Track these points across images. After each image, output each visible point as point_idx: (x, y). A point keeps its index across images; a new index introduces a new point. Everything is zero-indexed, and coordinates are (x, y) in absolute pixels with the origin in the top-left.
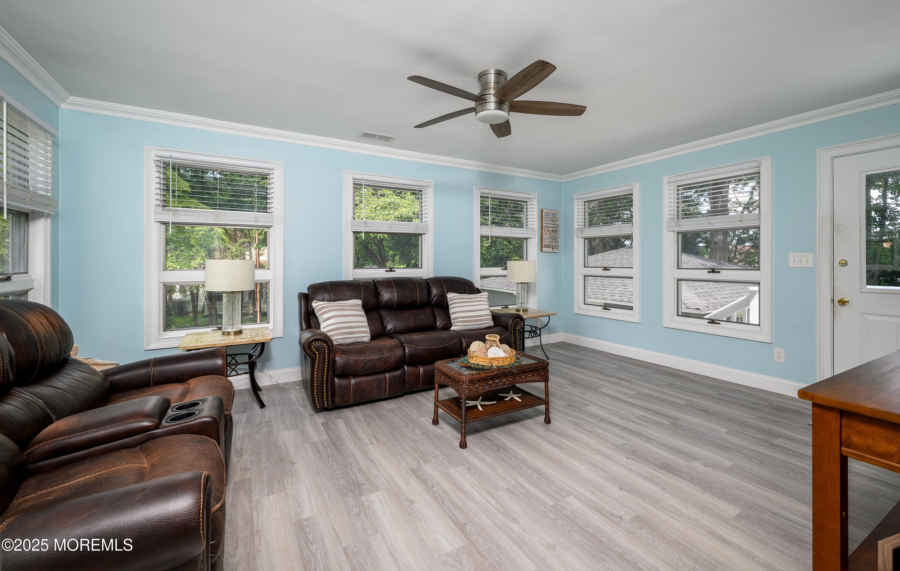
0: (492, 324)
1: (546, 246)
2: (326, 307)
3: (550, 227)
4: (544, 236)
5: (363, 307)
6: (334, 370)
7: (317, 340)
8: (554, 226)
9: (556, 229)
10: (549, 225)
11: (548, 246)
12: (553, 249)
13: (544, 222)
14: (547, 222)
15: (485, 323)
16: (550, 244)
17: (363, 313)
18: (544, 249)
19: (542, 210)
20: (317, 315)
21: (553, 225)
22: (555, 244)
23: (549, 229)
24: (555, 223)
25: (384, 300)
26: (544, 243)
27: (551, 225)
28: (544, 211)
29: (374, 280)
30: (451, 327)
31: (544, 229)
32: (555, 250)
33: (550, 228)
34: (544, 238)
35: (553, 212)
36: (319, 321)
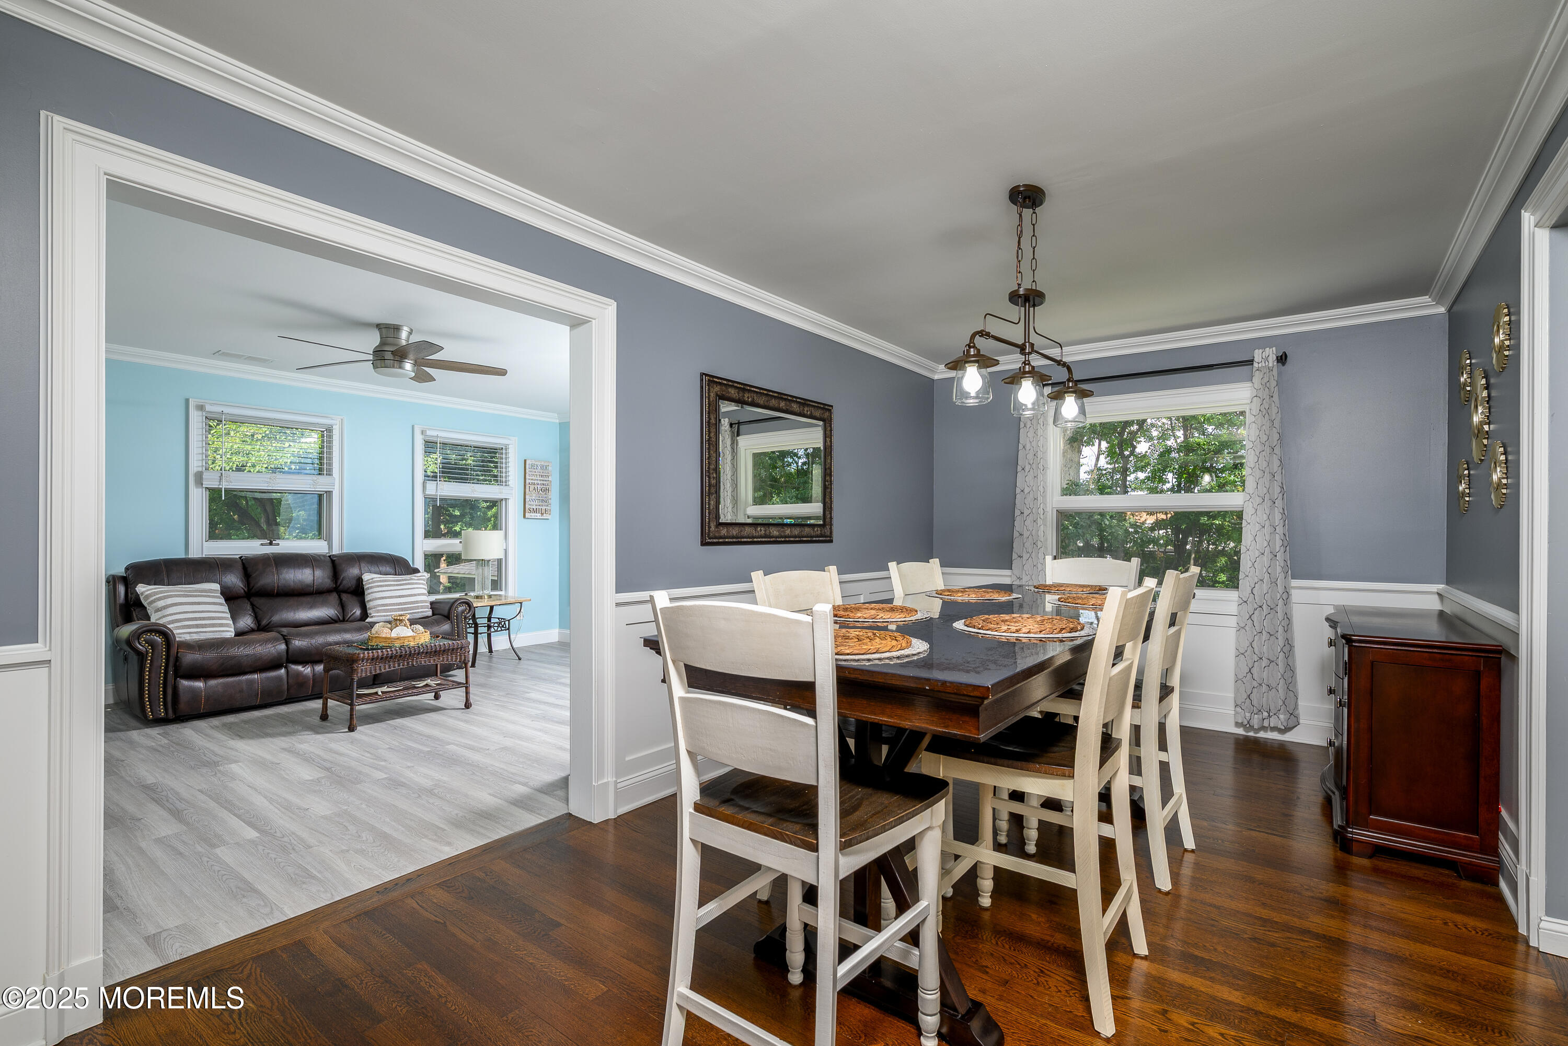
0: (430, 613)
1: (532, 510)
2: (161, 592)
3: (538, 484)
4: (527, 497)
5: (223, 593)
6: (177, 668)
7: (151, 631)
8: (544, 482)
9: (547, 487)
10: (536, 482)
11: (535, 511)
12: (542, 514)
13: (527, 477)
14: (533, 478)
15: (418, 612)
16: (538, 507)
17: (222, 601)
18: (527, 515)
19: (525, 461)
20: (145, 604)
21: (542, 482)
22: (546, 508)
23: (536, 488)
24: (547, 479)
25: (259, 584)
26: (527, 506)
27: (539, 482)
28: (528, 462)
29: (242, 557)
30: (367, 618)
31: (527, 487)
32: (545, 516)
33: (539, 486)
34: (527, 500)
35: (542, 463)
36: (149, 612)
